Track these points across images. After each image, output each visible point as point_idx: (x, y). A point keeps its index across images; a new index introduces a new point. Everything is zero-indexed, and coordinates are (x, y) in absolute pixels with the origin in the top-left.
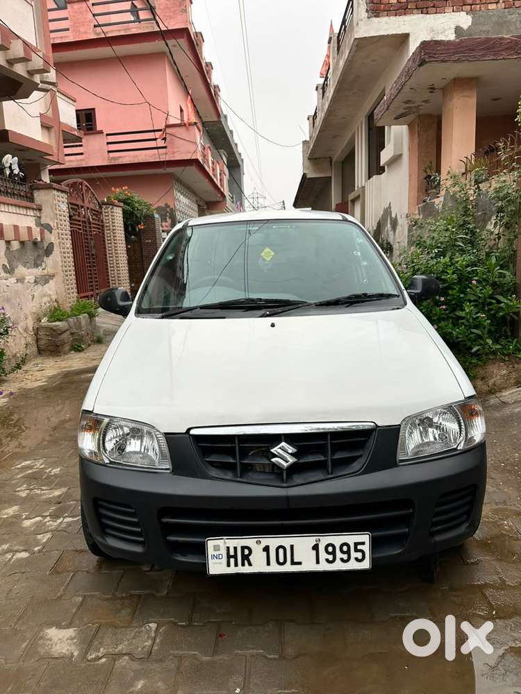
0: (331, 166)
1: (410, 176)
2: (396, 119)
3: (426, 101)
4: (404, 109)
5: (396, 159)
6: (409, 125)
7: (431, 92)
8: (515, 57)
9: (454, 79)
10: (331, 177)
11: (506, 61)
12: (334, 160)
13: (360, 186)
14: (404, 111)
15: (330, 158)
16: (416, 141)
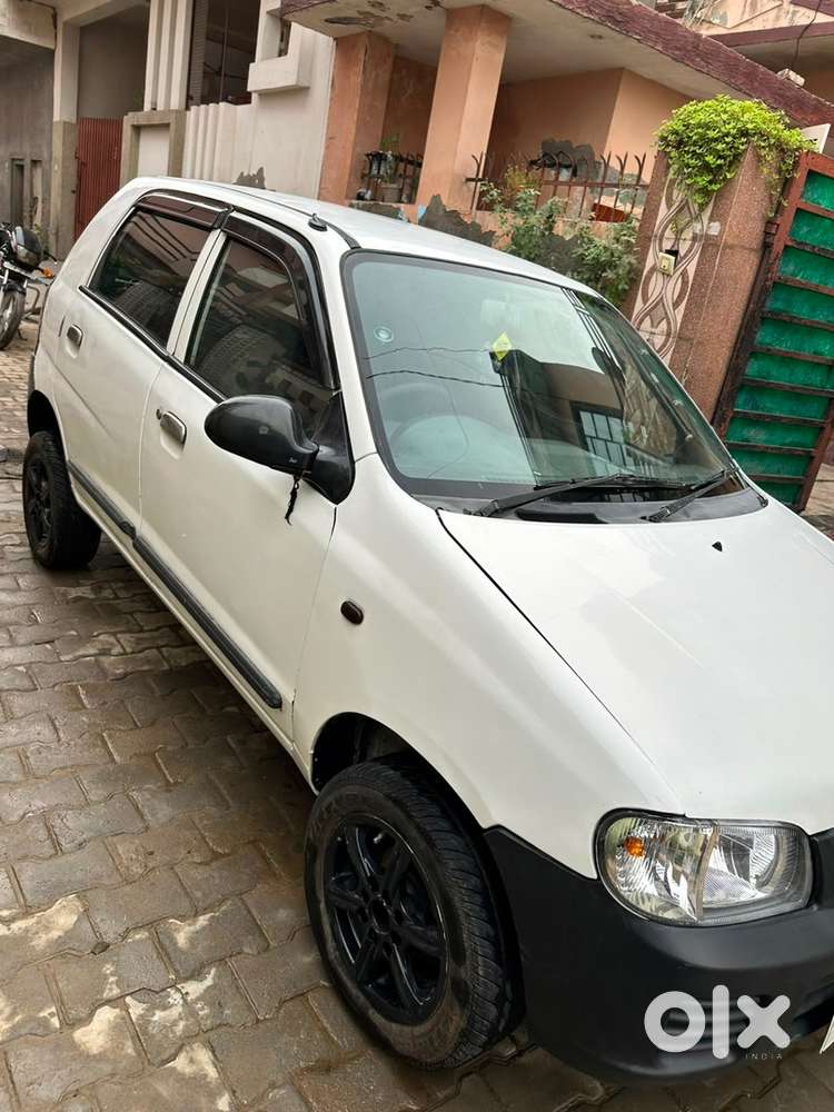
0: (56, 28)
1: (330, 138)
2: (326, 21)
3: (402, 17)
4: (359, 12)
5: (293, 94)
6: (335, 39)
7: (427, 7)
8: (585, 15)
9: (483, 6)
10: (52, 53)
11: (574, 16)
12: (65, 16)
13: (160, 107)
14: (357, 15)
15: (54, 9)
16: (356, 79)
